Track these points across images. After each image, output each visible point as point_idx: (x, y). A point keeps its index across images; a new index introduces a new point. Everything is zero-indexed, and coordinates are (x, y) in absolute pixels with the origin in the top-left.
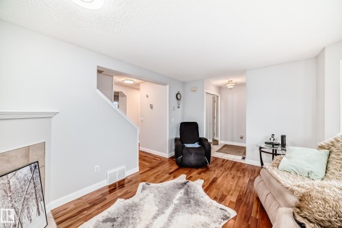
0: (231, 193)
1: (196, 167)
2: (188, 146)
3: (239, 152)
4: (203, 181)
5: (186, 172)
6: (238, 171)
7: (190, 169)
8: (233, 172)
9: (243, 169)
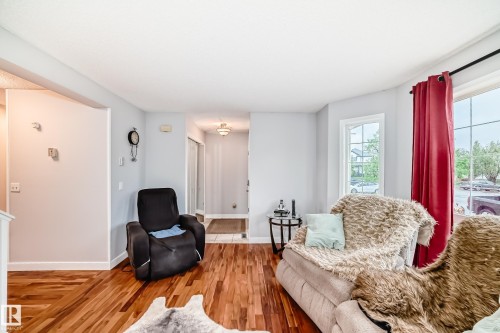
0: (250, 299)
1: (181, 272)
2: (159, 235)
3: (235, 228)
4: (201, 297)
5: (163, 288)
6: (245, 257)
7: (168, 281)
8: (240, 261)
9: (250, 254)
